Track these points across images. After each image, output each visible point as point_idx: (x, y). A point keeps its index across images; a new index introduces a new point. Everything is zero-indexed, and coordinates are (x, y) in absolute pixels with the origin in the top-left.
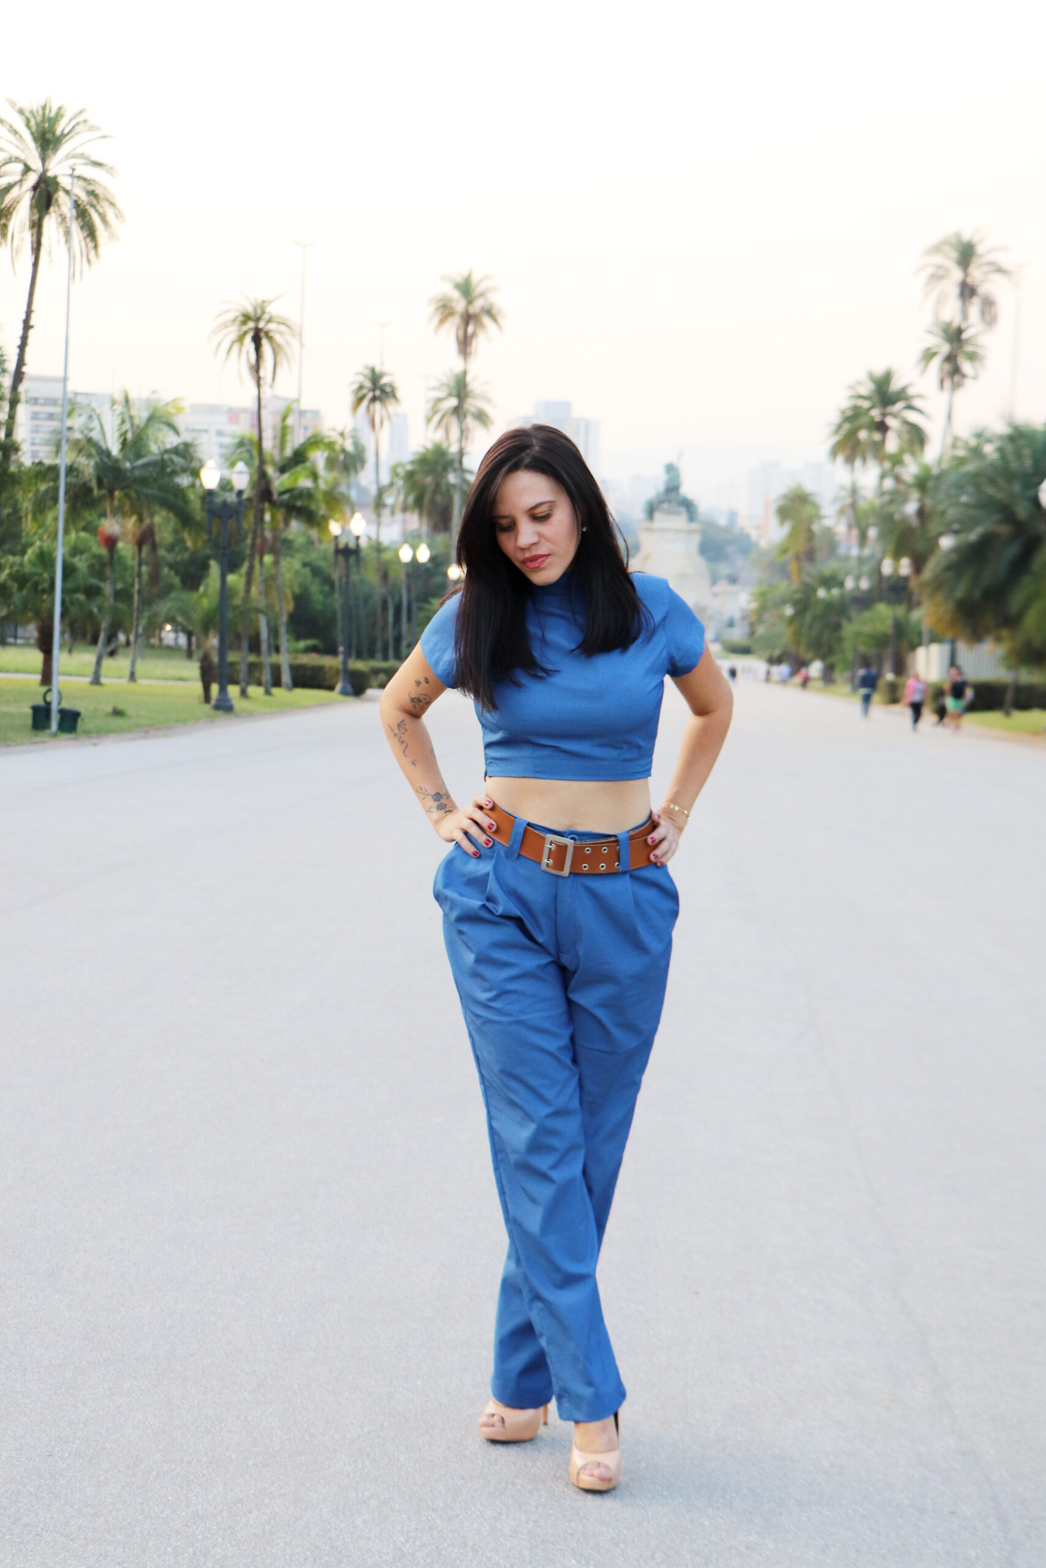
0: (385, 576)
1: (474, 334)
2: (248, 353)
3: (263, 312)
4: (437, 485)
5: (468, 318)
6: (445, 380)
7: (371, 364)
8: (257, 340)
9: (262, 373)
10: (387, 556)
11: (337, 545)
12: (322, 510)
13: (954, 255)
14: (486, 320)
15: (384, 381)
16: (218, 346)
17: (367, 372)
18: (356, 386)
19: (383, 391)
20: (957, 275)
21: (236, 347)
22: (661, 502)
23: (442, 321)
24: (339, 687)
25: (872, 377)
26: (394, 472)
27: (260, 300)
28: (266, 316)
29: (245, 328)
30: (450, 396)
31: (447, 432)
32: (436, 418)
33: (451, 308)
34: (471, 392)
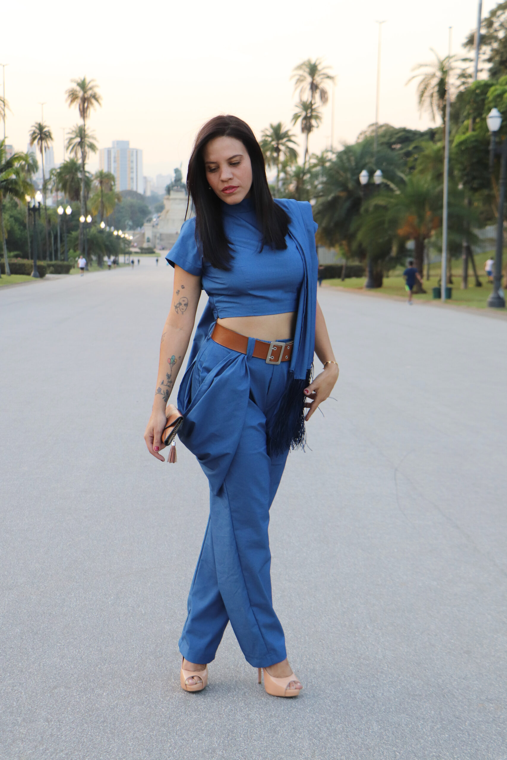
0: (49, 221)
1: (88, 107)
4: (73, 178)
5: (84, 100)
6: (74, 129)
7: (39, 121)
10: (49, 212)
11: (29, 206)
12: (22, 190)
13: (308, 70)
14: (93, 101)
15: (45, 130)
17: (37, 125)
18: (32, 132)
19: (45, 134)
20: (309, 79)
22: (173, 186)
23: (72, 101)
24: (32, 273)
25: (272, 126)
26: (51, 172)
30: (77, 136)
31: (76, 153)
32: (71, 147)
33: (76, 95)
34: (87, 135)
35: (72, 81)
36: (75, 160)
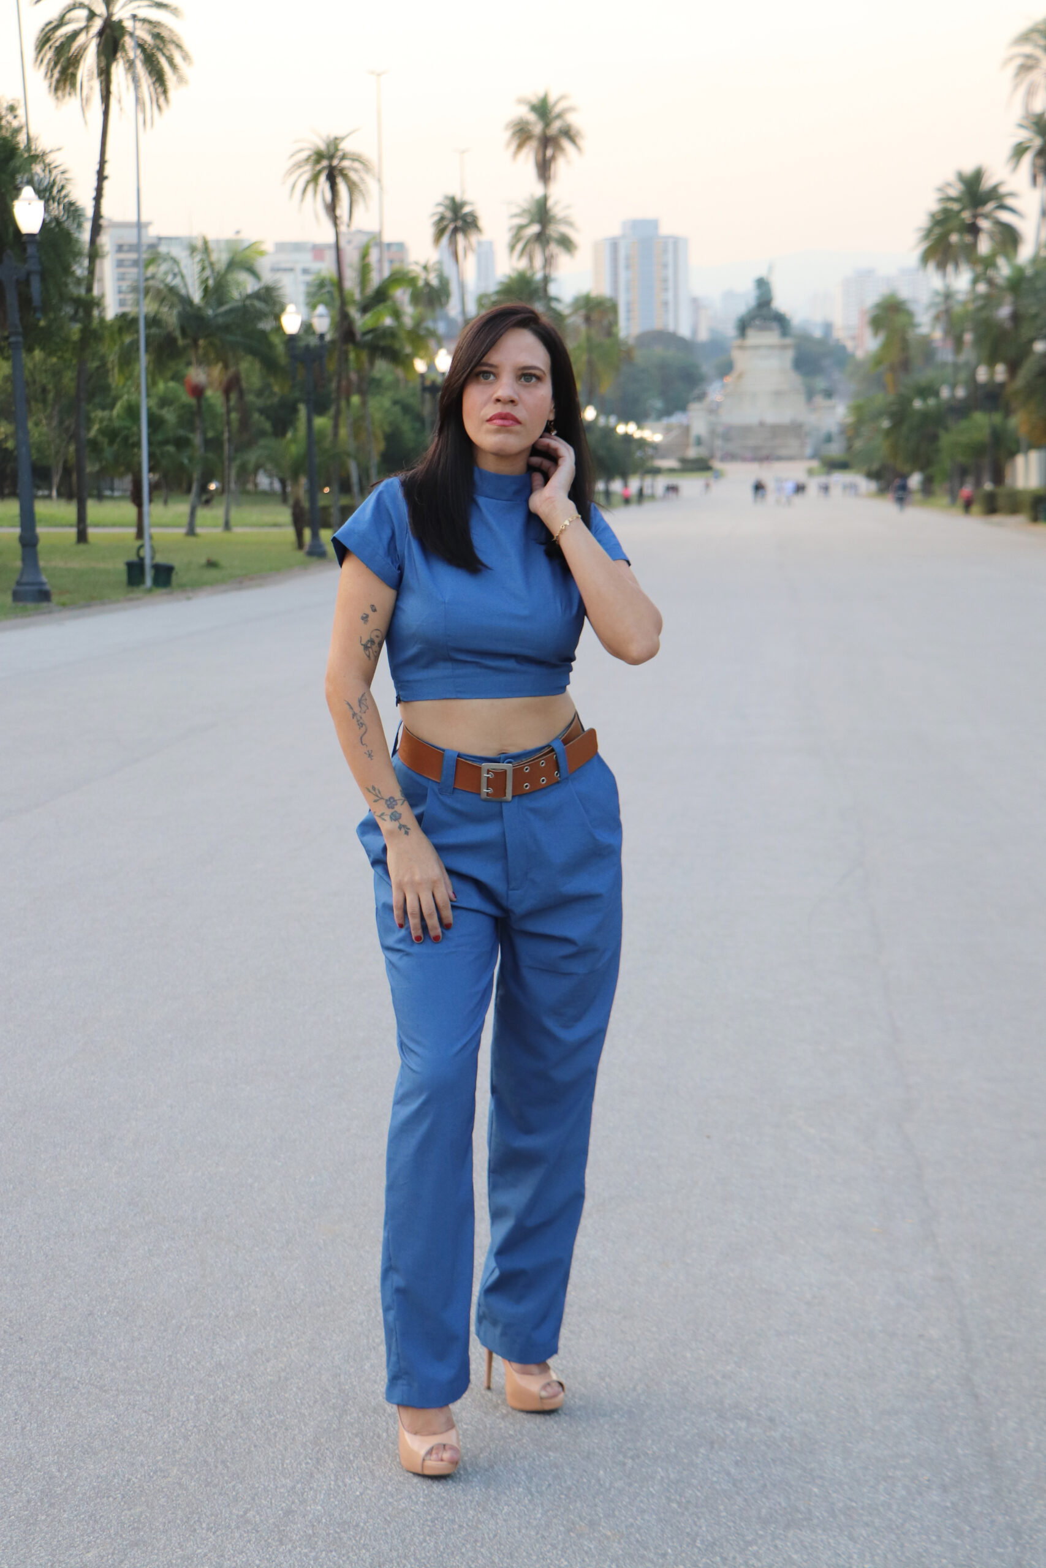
1: (553, 158)
2: (323, 192)
3: (337, 150)
5: (546, 141)
6: (526, 205)
7: (452, 192)
8: (332, 179)
9: (338, 212)
11: (423, 382)
12: (408, 349)
14: (566, 143)
15: (465, 210)
16: (294, 186)
17: (448, 202)
18: (436, 218)
19: (465, 221)
21: (311, 188)
22: (753, 318)
23: (520, 146)
25: (960, 177)
26: (480, 303)
27: (333, 135)
28: (340, 153)
29: (319, 167)
30: (532, 222)
31: (531, 259)
32: (519, 246)
33: (529, 132)
34: (553, 217)
35: (521, 101)
36: (529, 274)
